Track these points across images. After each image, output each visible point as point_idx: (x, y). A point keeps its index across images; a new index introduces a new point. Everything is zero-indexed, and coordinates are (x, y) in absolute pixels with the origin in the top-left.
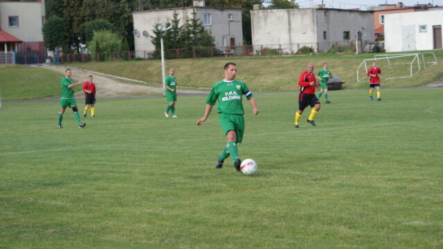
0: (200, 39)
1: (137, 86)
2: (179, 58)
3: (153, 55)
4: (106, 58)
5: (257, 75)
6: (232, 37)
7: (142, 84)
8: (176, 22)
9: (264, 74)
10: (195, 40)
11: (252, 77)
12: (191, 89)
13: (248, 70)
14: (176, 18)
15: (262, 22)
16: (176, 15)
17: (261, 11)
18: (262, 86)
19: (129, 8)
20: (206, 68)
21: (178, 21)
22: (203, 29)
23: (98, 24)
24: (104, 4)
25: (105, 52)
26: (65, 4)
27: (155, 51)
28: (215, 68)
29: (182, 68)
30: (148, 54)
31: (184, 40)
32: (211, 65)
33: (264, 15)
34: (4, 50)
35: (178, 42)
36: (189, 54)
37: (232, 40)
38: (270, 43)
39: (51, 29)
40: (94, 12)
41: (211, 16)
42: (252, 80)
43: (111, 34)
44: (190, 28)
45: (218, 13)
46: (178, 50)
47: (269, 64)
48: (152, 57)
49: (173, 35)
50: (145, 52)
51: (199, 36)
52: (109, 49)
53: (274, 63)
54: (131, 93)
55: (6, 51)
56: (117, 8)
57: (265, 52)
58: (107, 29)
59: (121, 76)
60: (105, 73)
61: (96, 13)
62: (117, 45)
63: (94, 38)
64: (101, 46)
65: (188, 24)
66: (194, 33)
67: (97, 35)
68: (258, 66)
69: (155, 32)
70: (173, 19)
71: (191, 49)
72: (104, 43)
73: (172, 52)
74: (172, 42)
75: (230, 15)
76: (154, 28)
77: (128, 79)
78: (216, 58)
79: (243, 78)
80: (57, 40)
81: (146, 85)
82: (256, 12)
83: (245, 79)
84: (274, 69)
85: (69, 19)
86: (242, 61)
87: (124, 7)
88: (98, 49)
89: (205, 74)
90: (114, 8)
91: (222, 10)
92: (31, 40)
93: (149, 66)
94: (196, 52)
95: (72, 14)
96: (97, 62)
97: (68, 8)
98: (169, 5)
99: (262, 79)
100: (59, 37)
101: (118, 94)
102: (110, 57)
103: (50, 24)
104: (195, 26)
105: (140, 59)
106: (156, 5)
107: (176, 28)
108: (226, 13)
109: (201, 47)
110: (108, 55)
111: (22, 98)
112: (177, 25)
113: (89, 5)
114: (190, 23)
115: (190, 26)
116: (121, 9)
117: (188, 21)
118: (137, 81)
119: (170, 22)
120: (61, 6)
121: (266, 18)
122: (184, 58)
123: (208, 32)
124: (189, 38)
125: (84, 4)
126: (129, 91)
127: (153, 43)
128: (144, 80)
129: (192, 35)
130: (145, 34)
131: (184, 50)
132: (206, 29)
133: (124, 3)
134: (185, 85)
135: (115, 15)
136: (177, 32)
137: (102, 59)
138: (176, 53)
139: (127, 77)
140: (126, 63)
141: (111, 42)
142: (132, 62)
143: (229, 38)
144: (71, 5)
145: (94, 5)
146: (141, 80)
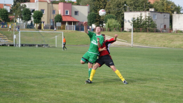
0: (150, 25)
1: (123, 42)
2: (141, 32)
4: (112, 30)
5: (173, 41)
6: (165, 24)
7: (125, 42)
8: (141, 17)
9: (176, 41)
10: (148, 25)
11: (170, 42)
12: (145, 45)
13: (169, 39)
15: (177, 19)
16: (141, 14)
17: (177, 14)
18: (174, 46)
19: (124, 10)
20: (152, 37)
21: (142, 17)
22: (152, 21)
23: (110, 16)
24: (114, 8)
25: (112, 28)
26: (98, 7)
28: (155, 37)
29: (142, 36)
30: (129, 29)
31: (144, 25)
32: (154, 36)
33: (178, 16)
34: (72, 24)
35: (141, 25)
36: (145, 31)
37: (165, 26)
38: (180, 28)
39: (91, 17)
40: (110, 11)
41: (156, 15)
42: (170, 43)
43: (114, 21)
44: (147, 20)
45: (160, 14)
46: (141, 29)
47: (178, 37)
48: (130, 31)
49: (139, 22)
50: (127, 28)
51: (150, 23)
52: (113, 27)
53: (181, 37)
54: (120, 45)
55: (72, 25)
56: (119, 10)
57: (178, 32)
58: (113, 18)
60: (111, 36)
61: (111, 12)
62: (117, 25)
63: (108, 22)
64: (110, 25)
65: (146, 18)
67: (109, 21)
68: (174, 37)
69: (132, 21)
70: (140, 16)
71: (146, 29)
72: (112, 24)
73: (138, 29)
74: (139, 25)
75: (164, 16)
77: (120, 39)
78: (157, 33)
79: (167, 42)
80: (93, 22)
81: (127, 42)
82: (175, 15)
83: (168, 42)
84: (180, 39)
86: (167, 35)
87: (122, 10)
88: (109, 26)
89: (151, 39)
90: (118, 10)
91: (161, 13)
92: (83, 21)
93: (129, 34)
94: (149, 30)
96: (108, 31)
98: (141, 10)
99: (175, 43)
100: (94, 21)
101: (114, 45)
102: (114, 30)
103: (90, 15)
104: (149, 19)
105: (125, 31)
106: (135, 10)
107: (141, 20)
108: (163, 14)
109: (151, 28)
110: (113, 29)
111: (76, 44)
112: (141, 18)
113: (108, 8)
114: (147, 18)
115: (147, 19)
116: (121, 10)
117: (146, 17)
118: (123, 40)
119: (139, 17)
120: (97, 8)
121: (179, 18)
122: (144, 32)
123: (154, 22)
124: (146, 24)
125: (106, 8)
126: (119, 44)
128: (126, 40)
129: (147, 23)
130: (129, 21)
131: (143, 29)
132: (153, 20)
133: (122, 8)
134: (142, 43)
135: (118, 13)
136: (141, 21)
137: (110, 30)
138: (140, 30)
139: (119, 39)
140: (120, 33)
141: (114, 24)
142: (123, 33)
143: (164, 25)
144: (101, 8)
145: (110, 8)
146: (125, 40)
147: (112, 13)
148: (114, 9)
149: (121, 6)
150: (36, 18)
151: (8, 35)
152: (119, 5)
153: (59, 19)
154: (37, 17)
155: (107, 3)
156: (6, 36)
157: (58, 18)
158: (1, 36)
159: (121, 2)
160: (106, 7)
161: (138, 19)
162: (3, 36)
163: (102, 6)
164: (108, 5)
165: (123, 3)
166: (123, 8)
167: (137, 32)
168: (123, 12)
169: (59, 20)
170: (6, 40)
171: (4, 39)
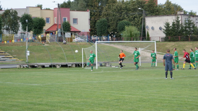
0: (193, 31)
2: (180, 41)
3: (164, 39)
10: (190, 31)
14: (178, 19)
21: (179, 21)
22: (194, 25)
27: (165, 37)
30: (162, 38)
31: (183, 31)
35: (180, 32)
36: (186, 39)
46: (180, 37)
48: (164, 40)
49: (176, 29)
50: (160, 37)
51: (192, 29)
59: (150, 50)
64: (132, 34)
66: (189, 28)
69: (165, 27)
70: (176, 19)
73: (176, 38)
74: (176, 32)
76: (165, 25)
85: (94, 21)
91: (193, 16)
92: (84, 31)
93: (166, 45)
94: (191, 38)
95: (96, 19)
97: (94, 16)
104: (190, 24)
107: (178, 25)
108: (195, 18)
109: (194, 35)
112: (178, 23)
113: (105, 15)
114: (187, 22)
115: (187, 24)
118: (161, 53)
119: (175, 21)
124: (186, 30)
127: (164, 33)
129: (187, 29)
130: (153, 28)
131: (183, 37)
136: (179, 27)
138: (178, 38)
141: (135, 32)
144: (96, 14)
145: (107, 15)
146: (164, 52)
147: (111, 20)
148: (113, 16)
149: (122, 12)
150: (37, 28)
151: (10, 51)
152: (120, 10)
153: (67, 27)
154: (38, 26)
155: (104, 9)
156: (8, 53)
157: (65, 27)
158: (2, 53)
159: (122, 7)
160: (103, 13)
161: (174, 24)
162: (4, 53)
163: (96, 12)
164: (105, 11)
165: (124, 7)
166: (125, 13)
167: (174, 41)
168: (125, 18)
169: (68, 29)
170: (11, 58)
171: (7, 58)
